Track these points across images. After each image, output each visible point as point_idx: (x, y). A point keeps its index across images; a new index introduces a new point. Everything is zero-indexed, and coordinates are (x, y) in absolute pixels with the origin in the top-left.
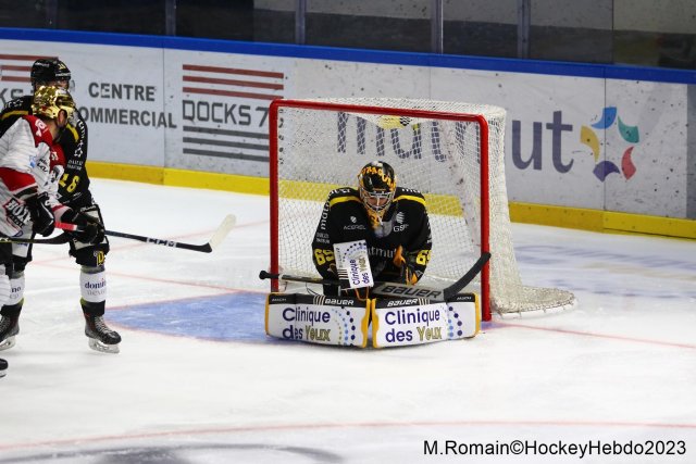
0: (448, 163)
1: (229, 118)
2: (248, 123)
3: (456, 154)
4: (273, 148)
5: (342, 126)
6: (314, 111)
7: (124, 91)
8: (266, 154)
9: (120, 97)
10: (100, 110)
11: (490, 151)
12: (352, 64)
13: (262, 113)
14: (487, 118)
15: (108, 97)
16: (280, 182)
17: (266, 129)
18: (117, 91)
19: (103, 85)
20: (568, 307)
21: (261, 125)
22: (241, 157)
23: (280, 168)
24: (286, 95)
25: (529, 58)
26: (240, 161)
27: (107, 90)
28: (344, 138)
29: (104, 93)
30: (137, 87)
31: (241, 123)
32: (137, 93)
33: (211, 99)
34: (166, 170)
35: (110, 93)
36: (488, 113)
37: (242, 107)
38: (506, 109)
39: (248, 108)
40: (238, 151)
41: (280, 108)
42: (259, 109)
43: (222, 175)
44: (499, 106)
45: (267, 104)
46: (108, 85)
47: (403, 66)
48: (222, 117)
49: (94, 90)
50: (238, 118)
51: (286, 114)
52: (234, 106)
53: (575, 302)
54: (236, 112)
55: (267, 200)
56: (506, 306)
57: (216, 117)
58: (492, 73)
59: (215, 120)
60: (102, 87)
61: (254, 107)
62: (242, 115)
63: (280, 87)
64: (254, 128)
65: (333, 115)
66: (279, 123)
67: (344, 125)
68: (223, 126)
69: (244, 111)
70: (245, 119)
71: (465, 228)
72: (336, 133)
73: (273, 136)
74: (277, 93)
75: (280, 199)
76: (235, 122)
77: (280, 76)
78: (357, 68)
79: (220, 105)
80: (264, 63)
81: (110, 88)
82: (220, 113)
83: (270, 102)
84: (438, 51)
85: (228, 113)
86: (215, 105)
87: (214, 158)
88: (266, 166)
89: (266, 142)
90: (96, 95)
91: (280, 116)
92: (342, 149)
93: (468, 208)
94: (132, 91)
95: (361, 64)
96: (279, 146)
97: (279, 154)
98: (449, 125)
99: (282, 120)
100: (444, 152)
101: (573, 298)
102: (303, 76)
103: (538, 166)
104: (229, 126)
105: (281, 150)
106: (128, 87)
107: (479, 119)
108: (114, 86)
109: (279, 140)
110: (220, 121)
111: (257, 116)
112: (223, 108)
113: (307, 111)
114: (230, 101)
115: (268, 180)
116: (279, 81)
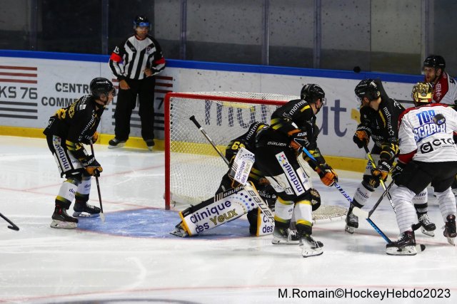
4: (167, 122)
5: (208, 108)
6: (191, 99)
7: (77, 88)
8: (163, 125)
9: (74, 91)
10: (62, 99)
12: (214, 72)
13: (160, 101)
15: (67, 91)
16: (171, 142)
17: (162, 111)
18: (72, 88)
19: (64, 84)
21: (159, 108)
23: (171, 134)
24: (175, 90)
25: (320, 67)
27: (67, 87)
28: (209, 116)
29: (65, 89)
30: (84, 86)
32: (84, 89)
34: (102, 135)
35: (68, 89)
41: (171, 98)
42: (158, 98)
43: (136, 138)
46: (67, 84)
47: (244, 73)
49: (59, 87)
51: (174, 101)
55: (163, 153)
58: (298, 77)
60: (64, 86)
63: (170, 85)
65: (203, 102)
66: (170, 106)
72: (205, 112)
73: (167, 115)
74: (169, 89)
75: (171, 153)
77: (171, 78)
78: (217, 74)
81: (68, 86)
83: (165, 94)
84: (266, 64)
88: (163, 133)
89: (163, 118)
90: (60, 90)
91: (171, 102)
92: (208, 122)
94: (82, 88)
95: (219, 72)
96: (171, 121)
97: (171, 125)
98: (272, 108)
99: (172, 105)
102: (185, 78)
103: (326, 133)
105: (172, 123)
106: (79, 85)
108: (70, 85)
109: (170, 117)
115: (163, 141)
116: (170, 82)
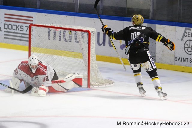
0: (79, 43)
1: (17, 29)
2: (23, 31)
3: (82, 41)
4: (30, 38)
5: (49, 32)
6: (41, 28)
8: (28, 39)
11: (91, 41)
12: (53, 15)
13: (27, 28)
14: (90, 31)
16: (31, 47)
17: (28, 32)
20: (112, 85)
21: (26, 31)
22: (21, 40)
23: (31, 43)
24: (34, 23)
25: (103, 14)
26: (20, 41)
28: (50, 35)
31: (21, 30)
33: (12, 23)
36: (91, 30)
37: (21, 26)
38: (96, 29)
39: (23, 26)
40: (20, 38)
41: (32, 26)
42: (26, 27)
43: (15, 45)
44: (94, 28)
45: (28, 25)
47: (67, 16)
48: (15, 29)
50: (20, 29)
51: (33, 28)
52: (19, 26)
53: (114, 83)
54: (19, 27)
55: (28, 52)
56: (94, 84)
57: (14, 29)
58: (92, 19)
59: (13, 29)
61: (24, 26)
62: (21, 28)
63: (32, 21)
64: (24, 32)
65: (47, 29)
66: (32, 31)
67: (50, 32)
68: (16, 31)
69: (21, 27)
70: (22, 29)
71: (83, 61)
72: (48, 34)
73: (30, 34)
74: (31, 22)
75: (31, 52)
76: (19, 30)
77: (32, 17)
78: (54, 16)
79: (15, 25)
80: (28, 14)
82: (15, 27)
83: (29, 25)
84: (77, 12)
85: (17, 28)
86: (13, 25)
87: (13, 40)
88: (28, 43)
89: (28, 36)
91: (32, 29)
92: (49, 39)
93: (84, 56)
95: (55, 15)
96: (32, 37)
97: (31, 39)
98: (80, 33)
99: (32, 30)
100: (78, 40)
101: (113, 82)
102: (39, 18)
103: (104, 45)
104: (17, 31)
105: (32, 38)
107: (88, 31)
109: (31, 35)
110: (15, 30)
111: (25, 29)
112: (16, 26)
113: (40, 27)
114: (17, 24)
115: (28, 47)
116: (31, 19)
